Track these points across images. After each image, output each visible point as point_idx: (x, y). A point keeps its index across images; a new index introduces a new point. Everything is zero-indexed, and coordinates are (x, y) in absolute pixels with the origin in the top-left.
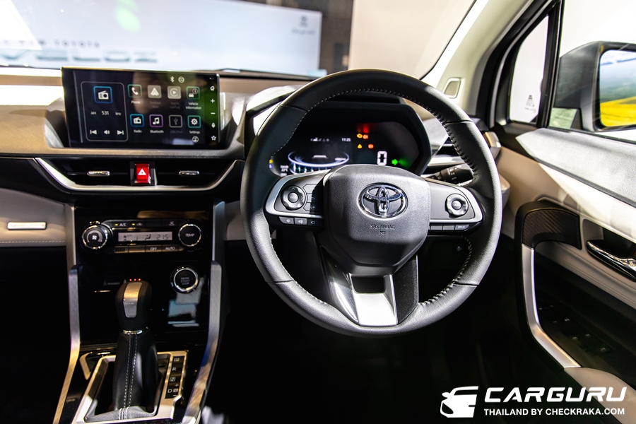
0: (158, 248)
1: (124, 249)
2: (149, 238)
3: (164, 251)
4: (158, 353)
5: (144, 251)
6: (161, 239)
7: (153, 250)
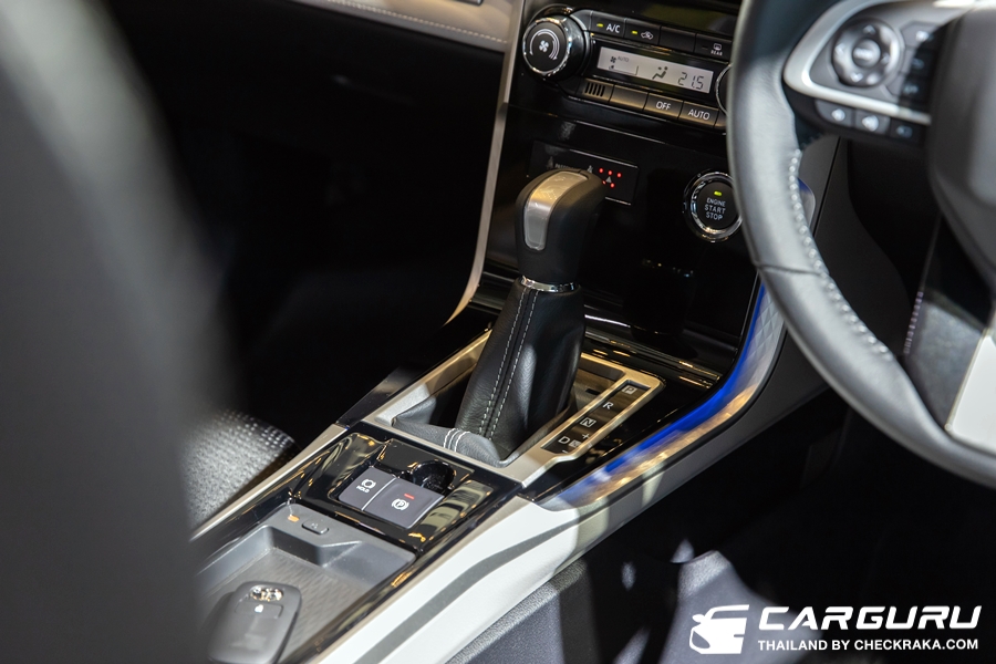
0: (674, 105)
1: (602, 90)
2: (662, 76)
3: (683, 117)
4: (584, 356)
5: (640, 106)
6: (687, 85)
7: (662, 108)
